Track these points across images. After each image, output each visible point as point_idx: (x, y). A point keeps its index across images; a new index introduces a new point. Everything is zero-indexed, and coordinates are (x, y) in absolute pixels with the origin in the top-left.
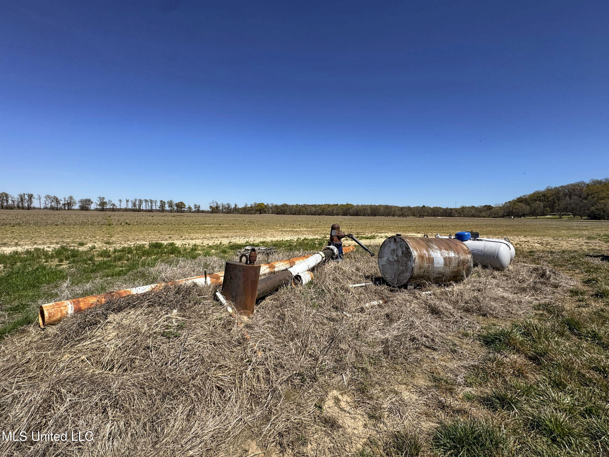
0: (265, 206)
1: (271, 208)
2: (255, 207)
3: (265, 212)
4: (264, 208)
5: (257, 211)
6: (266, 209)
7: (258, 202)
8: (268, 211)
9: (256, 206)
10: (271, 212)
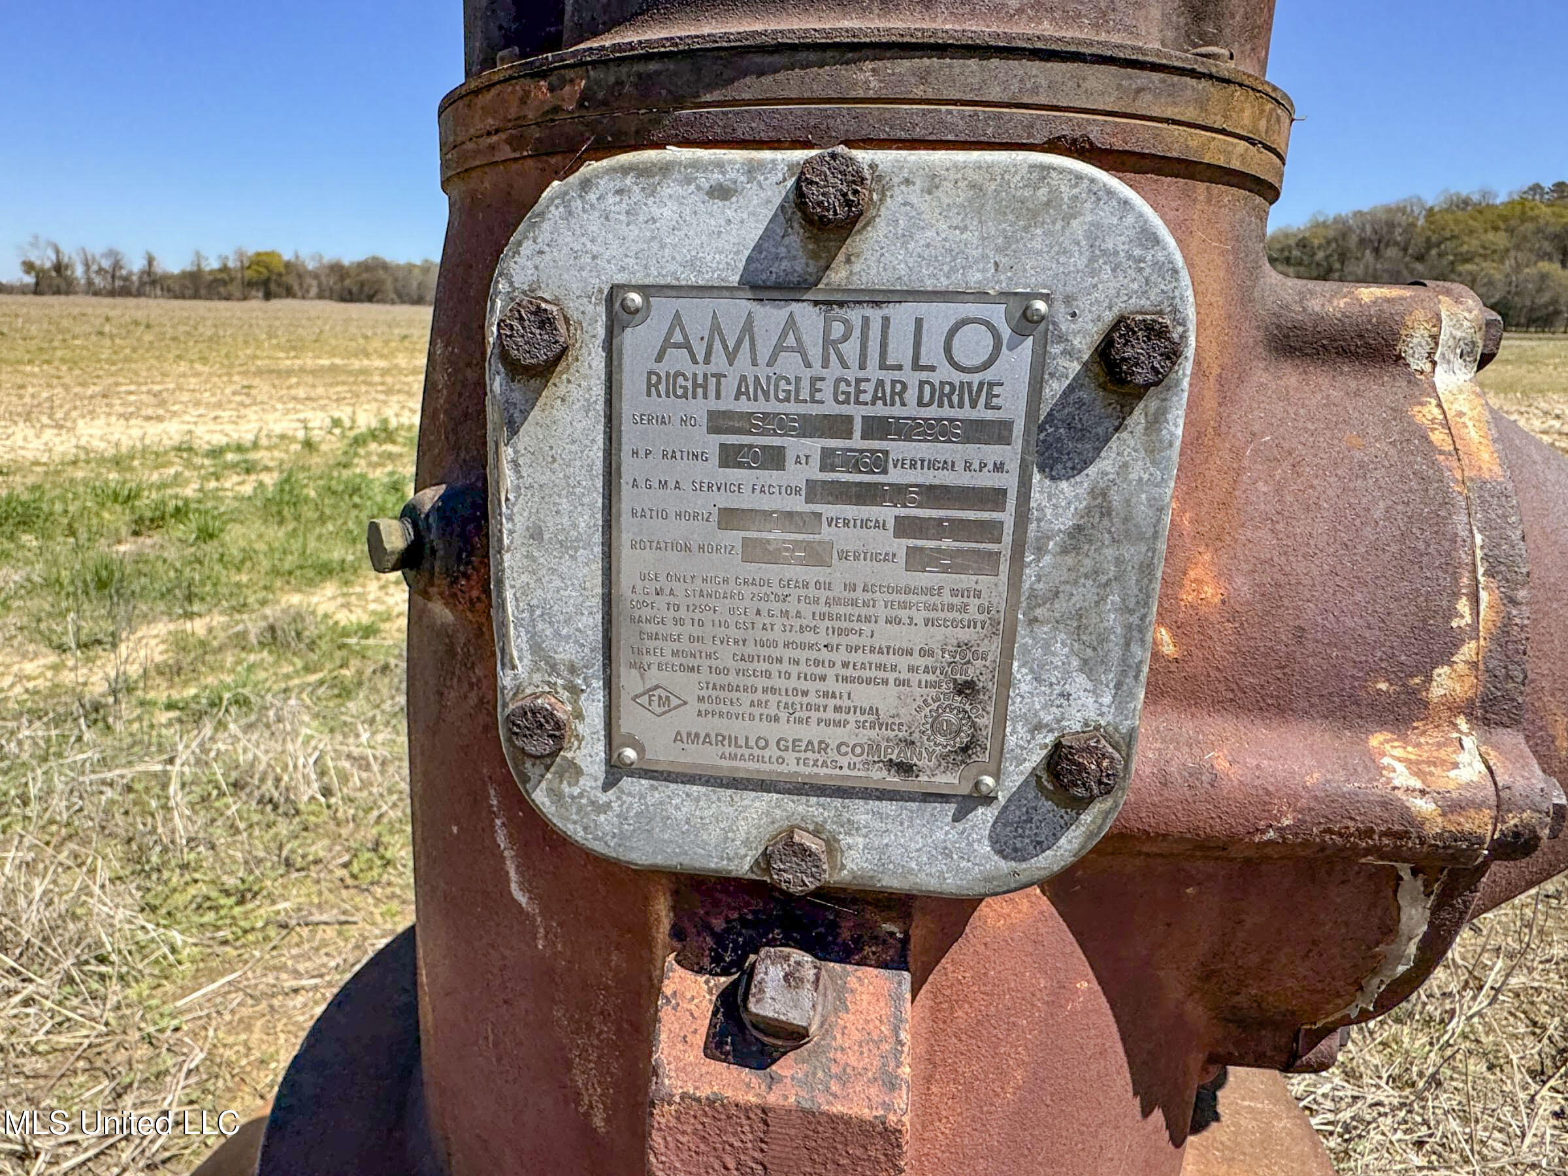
0: (288, 265)
1: (316, 276)
2: (242, 268)
3: (289, 293)
4: (280, 275)
5: (250, 284)
6: (292, 280)
7: (251, 249)
8: (301, 285)
9: (246, 264)
10: (314, 291)
